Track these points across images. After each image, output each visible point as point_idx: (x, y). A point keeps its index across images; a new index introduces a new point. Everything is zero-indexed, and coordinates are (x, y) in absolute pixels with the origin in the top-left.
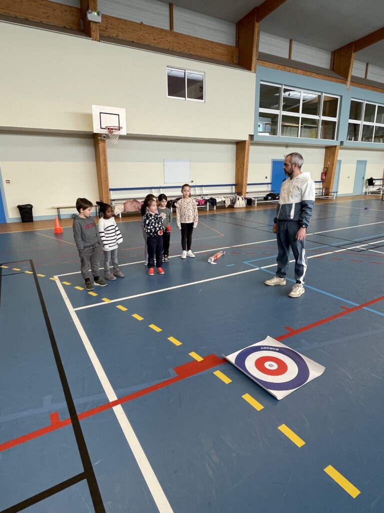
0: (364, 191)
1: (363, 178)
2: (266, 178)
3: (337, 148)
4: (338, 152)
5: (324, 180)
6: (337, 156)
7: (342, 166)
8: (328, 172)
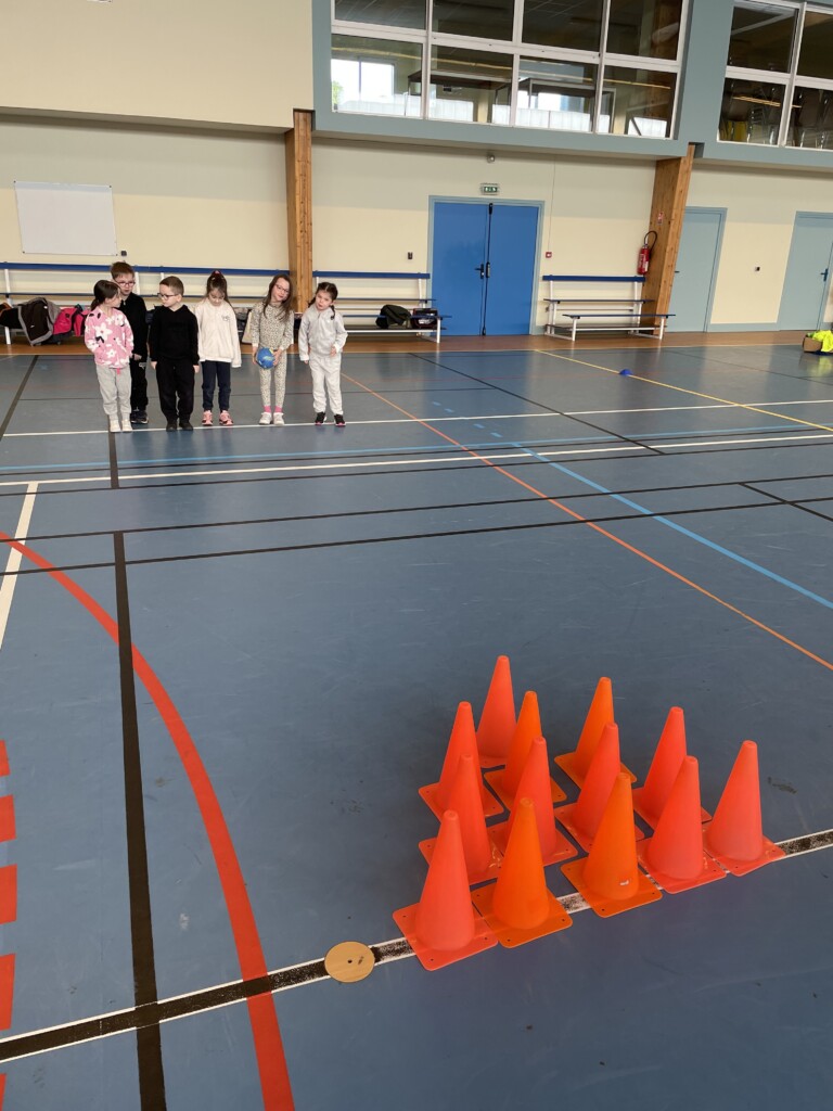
0: (826, 318)
1: (826, 274)
2: (410, 256)
3: (683, 167)
4: (688, 179)
5: (645, 273)
6: (684, 193)
7: (730, 227)
8: (656, 247)
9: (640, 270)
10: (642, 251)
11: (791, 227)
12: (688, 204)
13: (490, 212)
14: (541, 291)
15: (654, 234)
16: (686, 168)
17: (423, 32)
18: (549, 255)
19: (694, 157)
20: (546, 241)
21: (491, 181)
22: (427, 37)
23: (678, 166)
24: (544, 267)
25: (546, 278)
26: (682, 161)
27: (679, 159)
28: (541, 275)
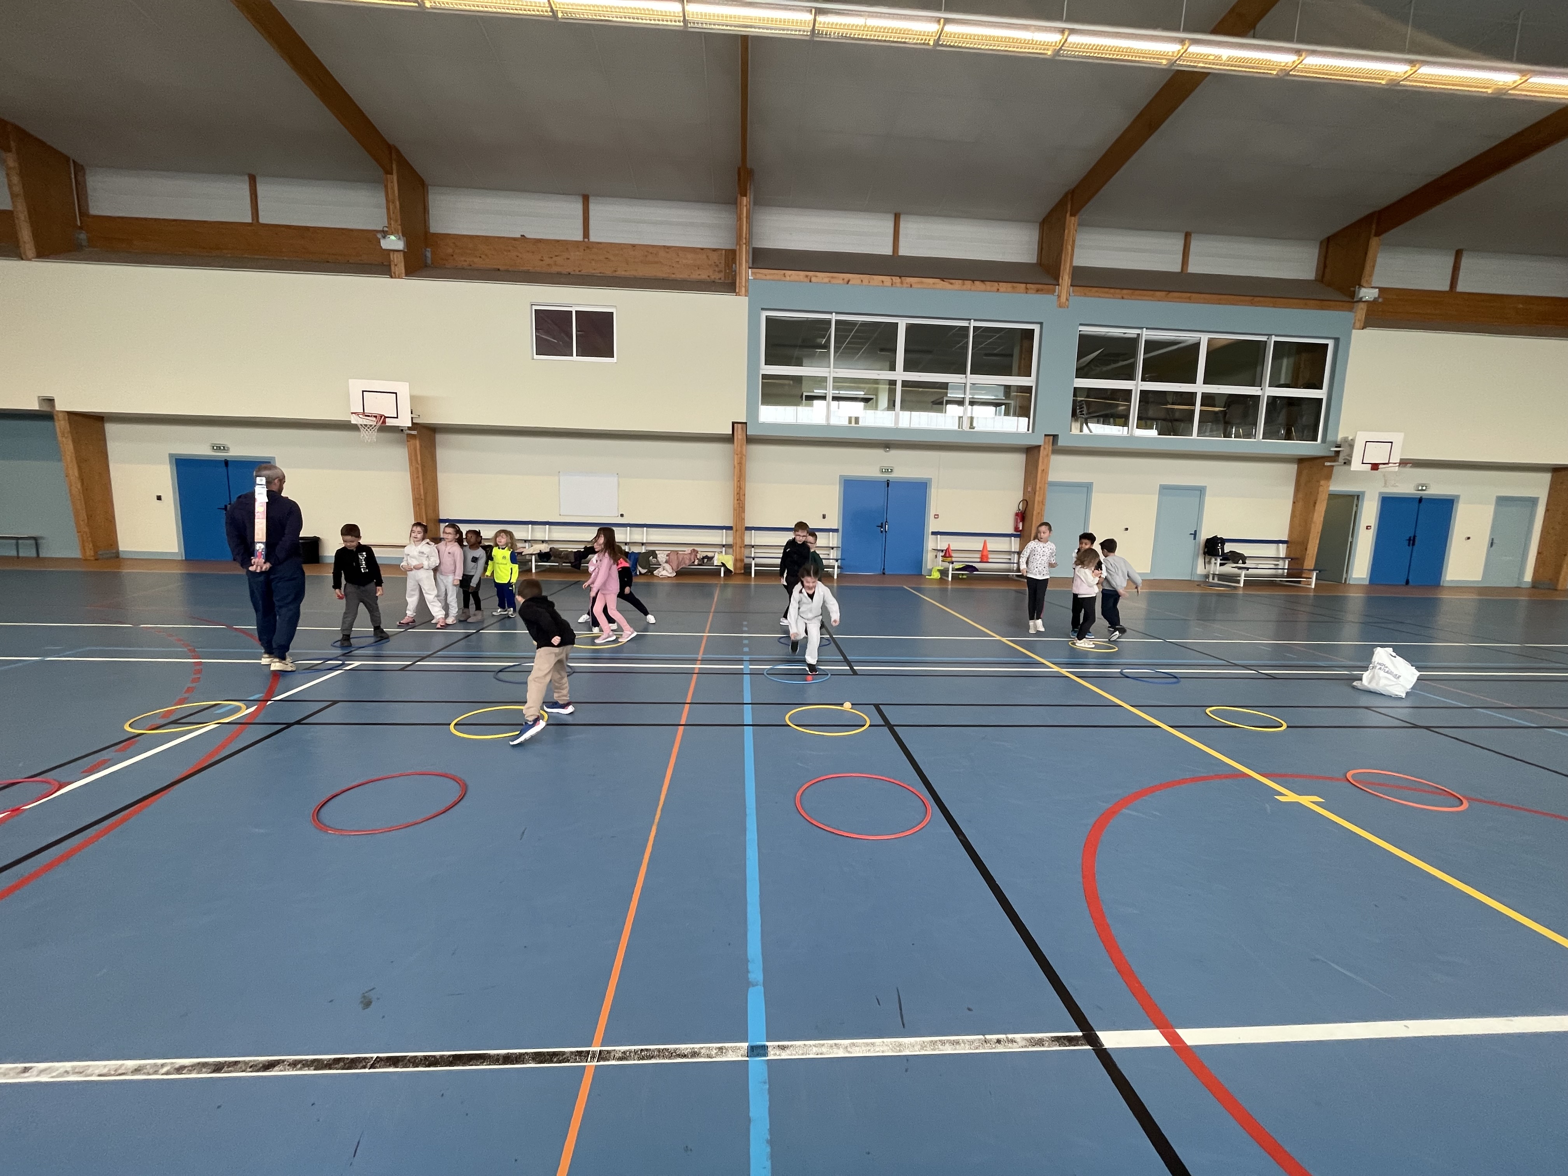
0: (1201, 569)
1: (1195, 534)
2: (824, 517)
3: (1043, 453)
4: (1049, 461)
5: (1020, 531)
6: (1045, 472)
7: (1096, 498)
8: (1027, 512)
9: (1016, 529)
10: (1017, 514)
11: (1156, 497)
12: (1050, 479)
13: (888, 486)
14: (932, 543)
15: (1025, 501)
16: (1045, 453)
17: (828, 369)
18: (936, 516)
19: (1053, 445)
20: (934, 506)
21: (886, 464)
22: (830, 372)
23: (1039, 451)
24: (933, 525)
25: (933, 533)
26: (1042, 448)
27: (1040, 446)
28: (930, 531)
